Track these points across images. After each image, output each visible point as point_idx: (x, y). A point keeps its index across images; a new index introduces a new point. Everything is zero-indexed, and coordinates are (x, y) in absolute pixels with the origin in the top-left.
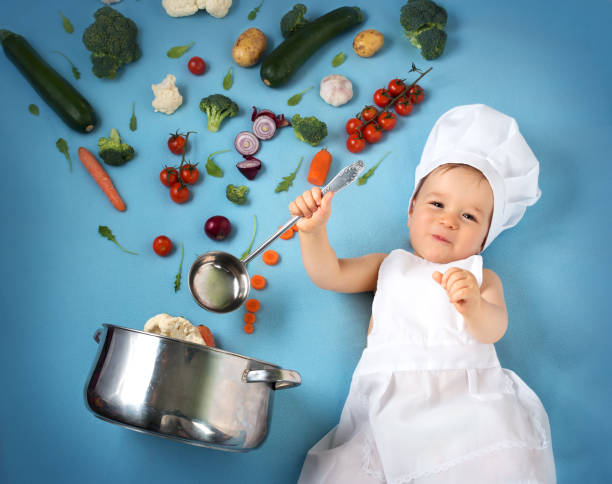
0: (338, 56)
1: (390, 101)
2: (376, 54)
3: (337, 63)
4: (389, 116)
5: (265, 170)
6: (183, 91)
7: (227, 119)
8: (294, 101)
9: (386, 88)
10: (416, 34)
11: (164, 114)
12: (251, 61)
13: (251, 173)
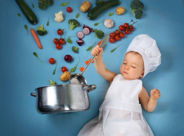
0: (111, 13)
1: (124, 29)
2: (122, 14)
3: (110, 15)
4: (123, 34)
5: (84, 43)
6: (64, 16)
7: (76, 27)
8: (96, 25)
9: (123, 25)
10: (134, 10)
11: (57, 22)
12: (85, 11)
13: (80, 44)
